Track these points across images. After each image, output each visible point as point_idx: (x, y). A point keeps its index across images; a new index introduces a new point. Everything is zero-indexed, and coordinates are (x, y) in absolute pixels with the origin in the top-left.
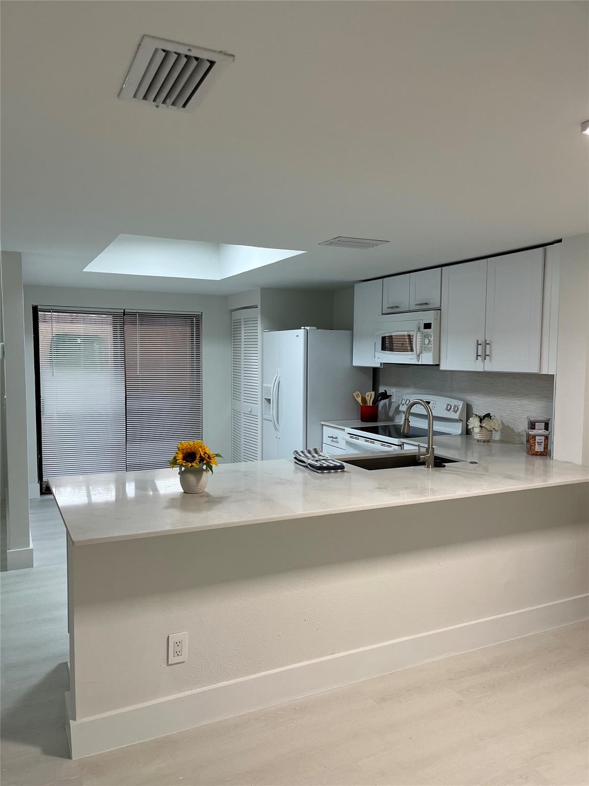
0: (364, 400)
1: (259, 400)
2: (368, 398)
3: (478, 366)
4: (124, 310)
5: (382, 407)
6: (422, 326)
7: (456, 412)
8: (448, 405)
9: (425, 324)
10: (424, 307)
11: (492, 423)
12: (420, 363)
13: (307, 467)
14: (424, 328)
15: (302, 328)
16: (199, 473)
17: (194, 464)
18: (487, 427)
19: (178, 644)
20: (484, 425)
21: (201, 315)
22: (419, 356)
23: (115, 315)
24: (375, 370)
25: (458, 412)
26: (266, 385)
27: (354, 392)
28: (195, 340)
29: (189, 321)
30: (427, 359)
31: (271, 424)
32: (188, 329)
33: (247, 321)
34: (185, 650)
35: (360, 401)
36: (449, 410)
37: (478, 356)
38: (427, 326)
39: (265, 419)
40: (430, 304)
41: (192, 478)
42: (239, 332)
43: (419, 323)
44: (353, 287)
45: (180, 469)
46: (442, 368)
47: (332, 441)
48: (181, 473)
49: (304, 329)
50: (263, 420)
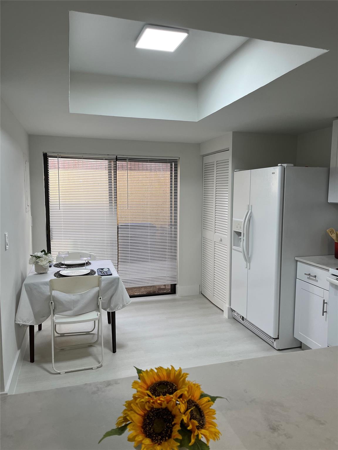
1: (229, 232)
4: (117, 156)
15: (279, 165)
21: (179, 160)
23: (109, 160)
26: (236, 219)
27: (328, 229)
28: (173, 181)
29: (169, 165)
32: (168, 172)
33: (219, 163)
35: (335, 238)
39: (234, 250)
42: (211, 173)
50: (232, 250)
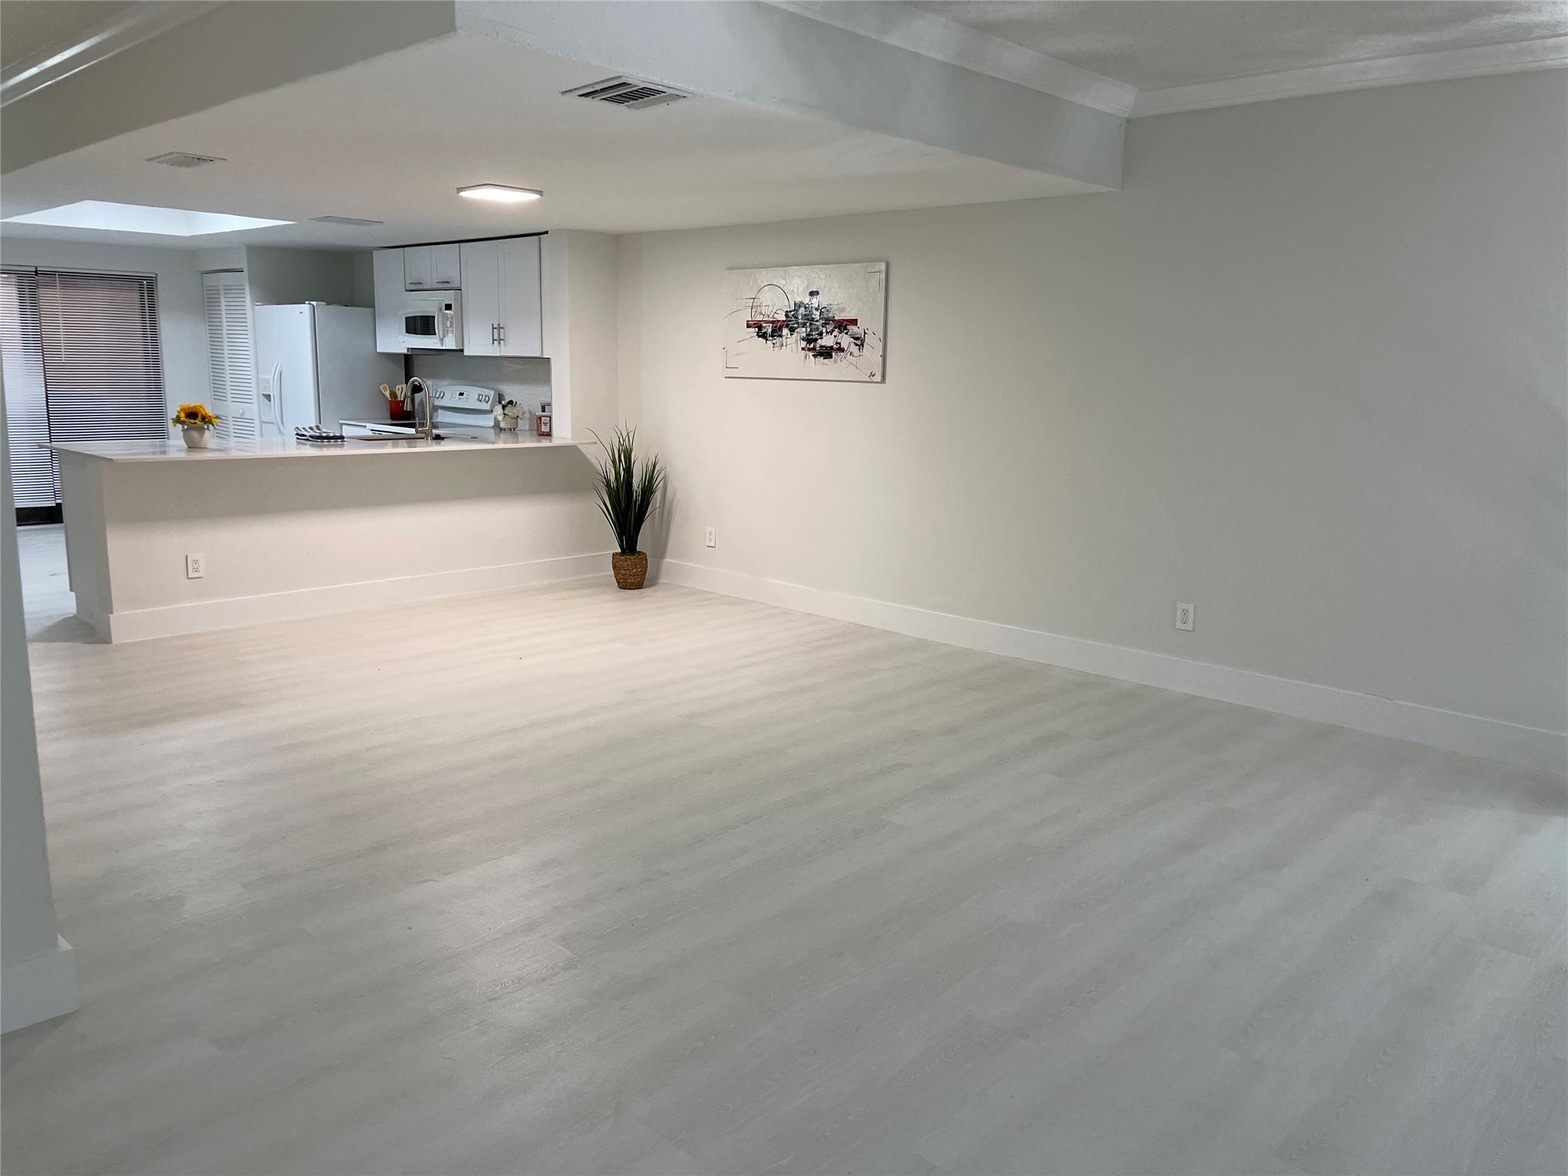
0: (393, 394)
1: (255, 397)
2: (398, 393)
3: (497, 351)
4: (36, 268)
5: (418, 405)
6: (444, 307)
7: (487, 402)
8: (479, 395)
10: (445, 286)
11: (515, 411)
12: (444, 348)
13: (308, 440)
14: (445, 309)
15: (307, 302)
16: (201, 430)
17: (197, 421)
18: (510, 414)
19: (196, 562)
20: (506, 412)
21: (156, 278)
22: (442, 340)
23: (20, 275)
24: (406, 357)
25: (490, 402)
26: (264, 376)
27: (381, 385)
28: (147, 311)
29: (136, 285)
30: (450, 343)
31: (274, 428)
32: (136, 296)
33: (228, 289)
34: (202, 566)
35: (388, 396)
36: (481, 401)
37: (494, 340)
38: (448, 307)
39: (264, 422)
40: (451, 283)
41: (195, 434)
42: (218, 304)
43: (440, 303)
44: (372, 253)
45: (183, 427)
46: (466, 353)
48: (184, 430)
49: (310, 304)
50: (261, 423)
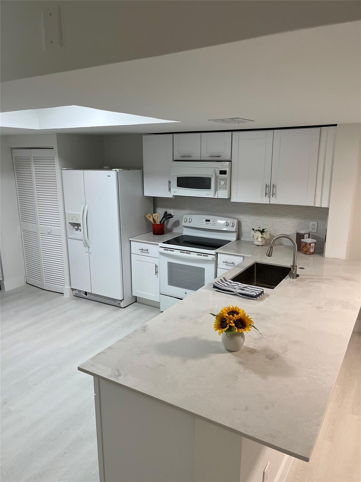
1: (62, 223)
3: (265, 201)
6: (218, 172)
7: (232, 227)
8: (225, 222)
9: (220, 171)
10: (216, 158)
12: (216, 197)
14: (220, 174)
15: (113, 170)
22: (215, 192)
26: (71, 212)
30: (222, 194)
33: (37, 159)
35: (152, 221)
36: (228, 226)
37: (266, 194)
38: (224, 172)
39: (70, 239)
40: (221, 157)
42: (27, 168)
43: (213, 169)
44: (141, 138)
46: (233, 200)
47: (141, 252)
49: (115, 171)
50: (68, 239)
